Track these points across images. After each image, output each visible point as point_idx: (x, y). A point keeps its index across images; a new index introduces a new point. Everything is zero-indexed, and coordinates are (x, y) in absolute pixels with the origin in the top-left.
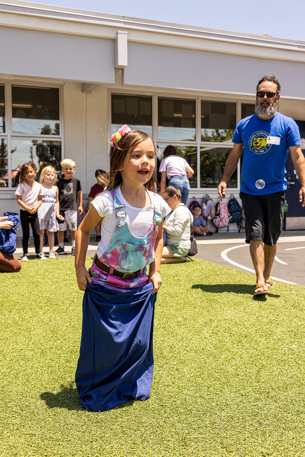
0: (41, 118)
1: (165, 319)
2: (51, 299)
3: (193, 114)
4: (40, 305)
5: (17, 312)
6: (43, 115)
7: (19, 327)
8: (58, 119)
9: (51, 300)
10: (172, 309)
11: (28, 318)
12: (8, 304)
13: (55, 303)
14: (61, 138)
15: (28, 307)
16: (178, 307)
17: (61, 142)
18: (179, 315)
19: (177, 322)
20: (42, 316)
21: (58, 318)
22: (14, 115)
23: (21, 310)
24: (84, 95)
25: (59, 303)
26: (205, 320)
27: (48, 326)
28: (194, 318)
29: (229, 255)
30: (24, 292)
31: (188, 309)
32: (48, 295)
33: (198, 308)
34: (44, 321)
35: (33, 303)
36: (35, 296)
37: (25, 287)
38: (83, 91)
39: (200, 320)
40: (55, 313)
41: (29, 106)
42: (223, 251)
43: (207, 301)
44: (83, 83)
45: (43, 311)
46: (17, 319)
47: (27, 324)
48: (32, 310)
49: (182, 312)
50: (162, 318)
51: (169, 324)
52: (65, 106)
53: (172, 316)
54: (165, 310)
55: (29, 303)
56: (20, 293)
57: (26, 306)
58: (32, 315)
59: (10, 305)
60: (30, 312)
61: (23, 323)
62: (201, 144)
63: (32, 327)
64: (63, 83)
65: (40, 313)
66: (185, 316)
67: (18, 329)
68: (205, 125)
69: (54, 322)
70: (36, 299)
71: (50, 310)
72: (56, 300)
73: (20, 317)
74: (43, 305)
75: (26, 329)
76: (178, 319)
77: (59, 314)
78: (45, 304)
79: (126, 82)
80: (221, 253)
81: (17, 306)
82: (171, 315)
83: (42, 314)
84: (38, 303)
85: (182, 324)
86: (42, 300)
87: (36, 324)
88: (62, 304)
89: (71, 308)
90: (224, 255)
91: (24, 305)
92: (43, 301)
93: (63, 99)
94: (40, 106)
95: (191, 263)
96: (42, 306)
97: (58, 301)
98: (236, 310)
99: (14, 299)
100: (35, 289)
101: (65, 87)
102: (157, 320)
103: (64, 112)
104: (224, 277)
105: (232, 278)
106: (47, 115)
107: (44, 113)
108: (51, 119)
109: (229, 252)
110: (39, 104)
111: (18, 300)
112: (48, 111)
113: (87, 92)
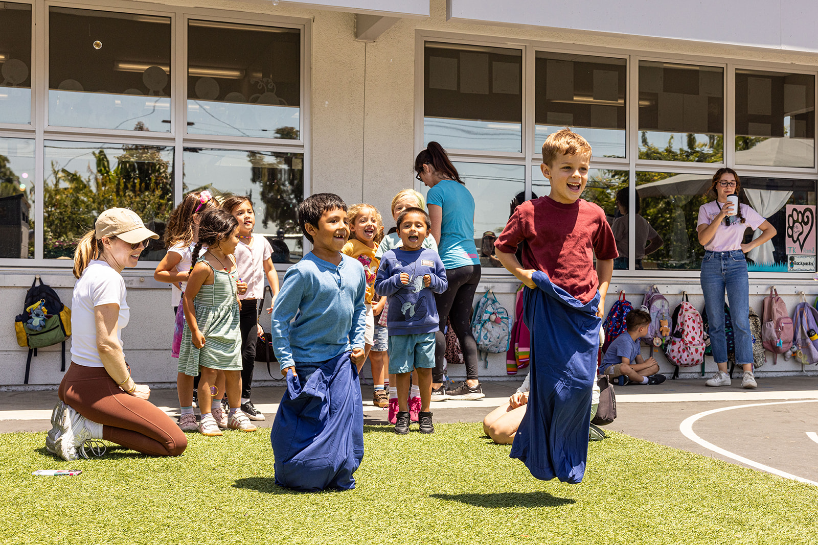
2: (249, 517)
4: (219, 530)
6: (262, 91)
8: (296, 103)
12: (142, 528)
13: (258, 527)
14: (303, 146)
17: (302, 155)
24: (359, 45)
25: (269, 526)
29: (698, 427)
32: (243, 509)
35: (203, 526)
38: (357, 35)
41: (234, 74)
42: (685, 418)
44: (357, 16)
52: (314, 71)
57: (185, 532)
59: (146, 529)
62: (637, 165)
64: (311, 17)
70: (212, 516)
72: (260, 521)
74: (227, 531)
78: (234, 530)
79: (455, 14)
80: (681, 422)
81: (163, 531)
84: (216, 525)
86: (227, 519)
90: (686, 428)
92: (229, 523)
93: (310, 55)
94: (260, 75)
95: (603, 442)
100: (214, 495)
101: (314, 25)
103: (311, 86)
104: (681, 475)
105: (698, 479)
106: (272, 91)
107: (263, 87)
108: (281, 104)
109: (699, 420)
110: (257, 71)
111: (169, 521)
112: (273, 84)
113: (366, 38)
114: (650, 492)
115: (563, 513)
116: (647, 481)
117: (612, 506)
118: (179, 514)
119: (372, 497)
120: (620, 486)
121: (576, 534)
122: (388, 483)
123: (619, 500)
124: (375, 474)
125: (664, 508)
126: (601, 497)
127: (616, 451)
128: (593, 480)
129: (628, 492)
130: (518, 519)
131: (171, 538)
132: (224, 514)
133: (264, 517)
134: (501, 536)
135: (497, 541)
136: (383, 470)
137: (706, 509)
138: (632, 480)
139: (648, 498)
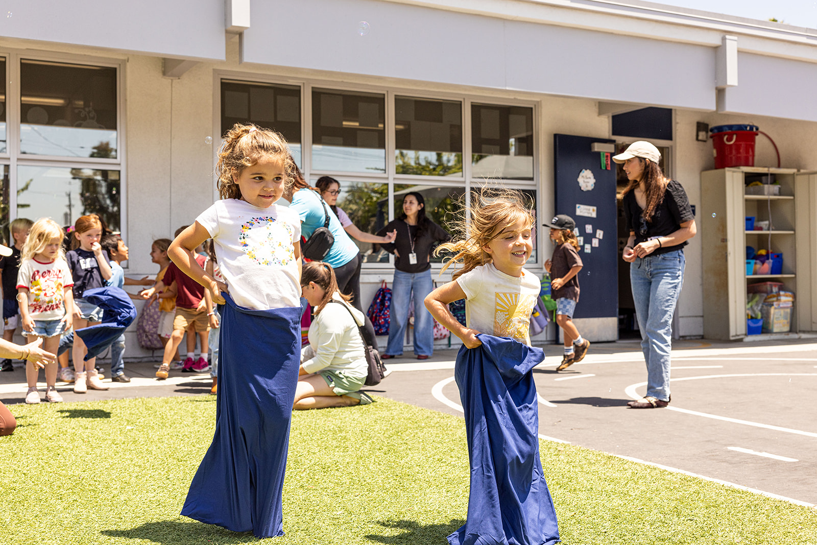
0: (79, 126)
1: (310, 513)
3: (381, 123)
4: (59, 491)
5: (10, 506)
6: (85, 119)
7: (11, 536)
8: (113, 127)
9: (83, 482)
10: (324, 493)
11: (31, 518)
13: (91, 488)
14: (119, 164)
15: (33, 497)
16: (338, 489)
17: (119, 171)
18: (338, 505)
19: (333, 518)
20: (61, 512)
21: (94, 516)
22: (24, 119)
23: (18, 503)
24: (166, 81)
25: (99, 486)
26: (388, 513)
27: (72, 533)
28: (366, 510)
29: (447, 390)
30: (28, 468)
31: (357, 494)
32: (77, 473)
33: (376, 490)
34: (65, 522)
35: (44, 488)
36: (51, 475)
37: (31, 458)
38: (164, 73)
39: (378, 514)
40: (89, 508)
41: (59, 102)
42: (434, 384)
43: (395, 478)
44: (164, 59)
45: (64, 503)
46: (8, 520)
47: (29, 529)
48: (42, 503)
49: (344, 499)
50: (303, 511)
51: (316, 521)
52: (128, 103)
53: (324, 508)
54: (311, 495)
55: (37, 488)
56: (20, 469)
57: (29, 494)
58: (41, 512)
60: (38, 506)
61: (20, 528)
62: (394, 179)
63: (38, 536)
64: (126, 58)
65: (58, 507)
66: (349, 507)
67: (8, 540)
68: (403, 142)
69: (84, 525)
70: (51, 480)
71: (80, 500)
72: (92, 482)
73: (16, 516)
74: (65, 492)
75: (24, 539)
76: (335, 513)
77: (97, 508)
78: (71, 491)
79: (247, 58)
80: (432, 386)
82: (322, 505)
83: (62, 509)
84: (55, 487)
85: (341, 521)
86: (64, 482)
87: (47, 530)
88: (104, 490)
89: (122, 498)
90: (437, 392)
91: (27, 492)
92: (66, 485)
93: (125, 89)
94: (81, 103)
96: (63, 493)
97: (97, 483)
98: (449, 494)
99: (6, 481)
100: (52, 461)
101: (128, 65)
102: (294, 515)
103: (126, 115)
104: (434, 431)
105: (447, 434)
106: (93, 118)
107: (86, 116)
108: (100, 128)
109: (447, 385)
110: (79, 99)
111: (15, 484)
112: (93, 113)
113: (172, 75)
114: (409, 447)
115: (341, 466)
116: (408, 438)
117: (380, 459)
118: (23, 479)
119: (185, 459)
120: (386, 442)
121: (352, 484)
122: (198, 446)
123: (385, 454)
124: (186, 439)
125: (421, 459)
126: (371, 452)
127: (382, 413)
128: (364, 438)
129: (392, 447)
130: (305, 473)
131: (17, 500)
132: (61, 477)
133: (95, 479)
134: (292, 488)
135: (289, 492)
136: (193, 435)
137: (454, 459)
138: (395, 437)
139: (408, 452)
